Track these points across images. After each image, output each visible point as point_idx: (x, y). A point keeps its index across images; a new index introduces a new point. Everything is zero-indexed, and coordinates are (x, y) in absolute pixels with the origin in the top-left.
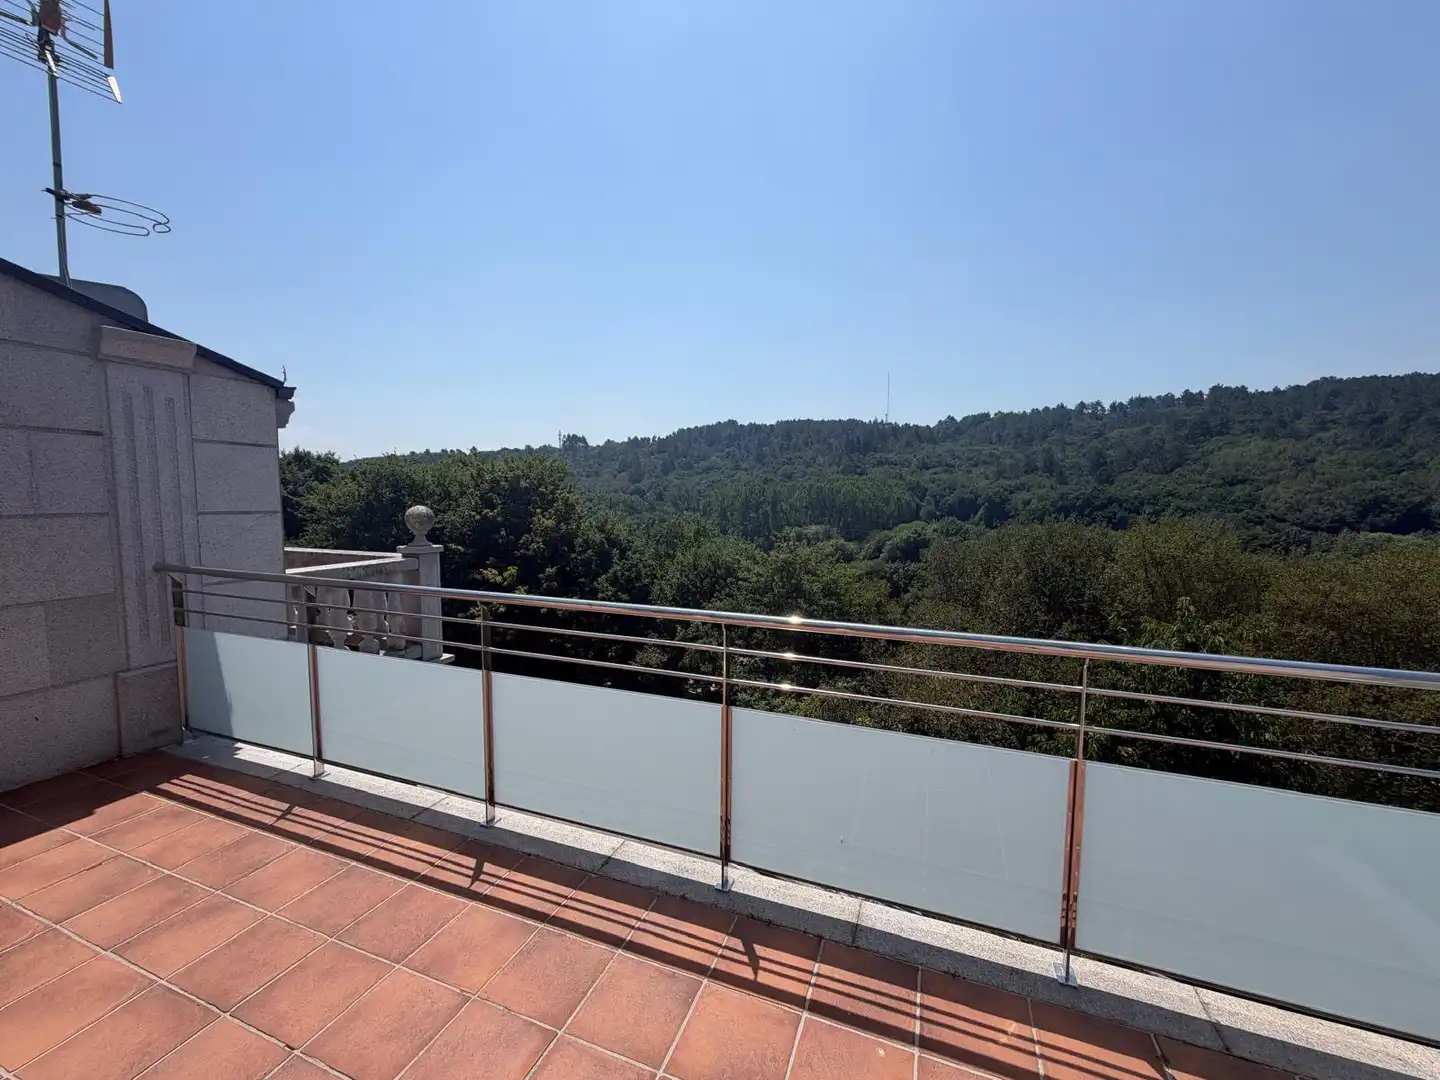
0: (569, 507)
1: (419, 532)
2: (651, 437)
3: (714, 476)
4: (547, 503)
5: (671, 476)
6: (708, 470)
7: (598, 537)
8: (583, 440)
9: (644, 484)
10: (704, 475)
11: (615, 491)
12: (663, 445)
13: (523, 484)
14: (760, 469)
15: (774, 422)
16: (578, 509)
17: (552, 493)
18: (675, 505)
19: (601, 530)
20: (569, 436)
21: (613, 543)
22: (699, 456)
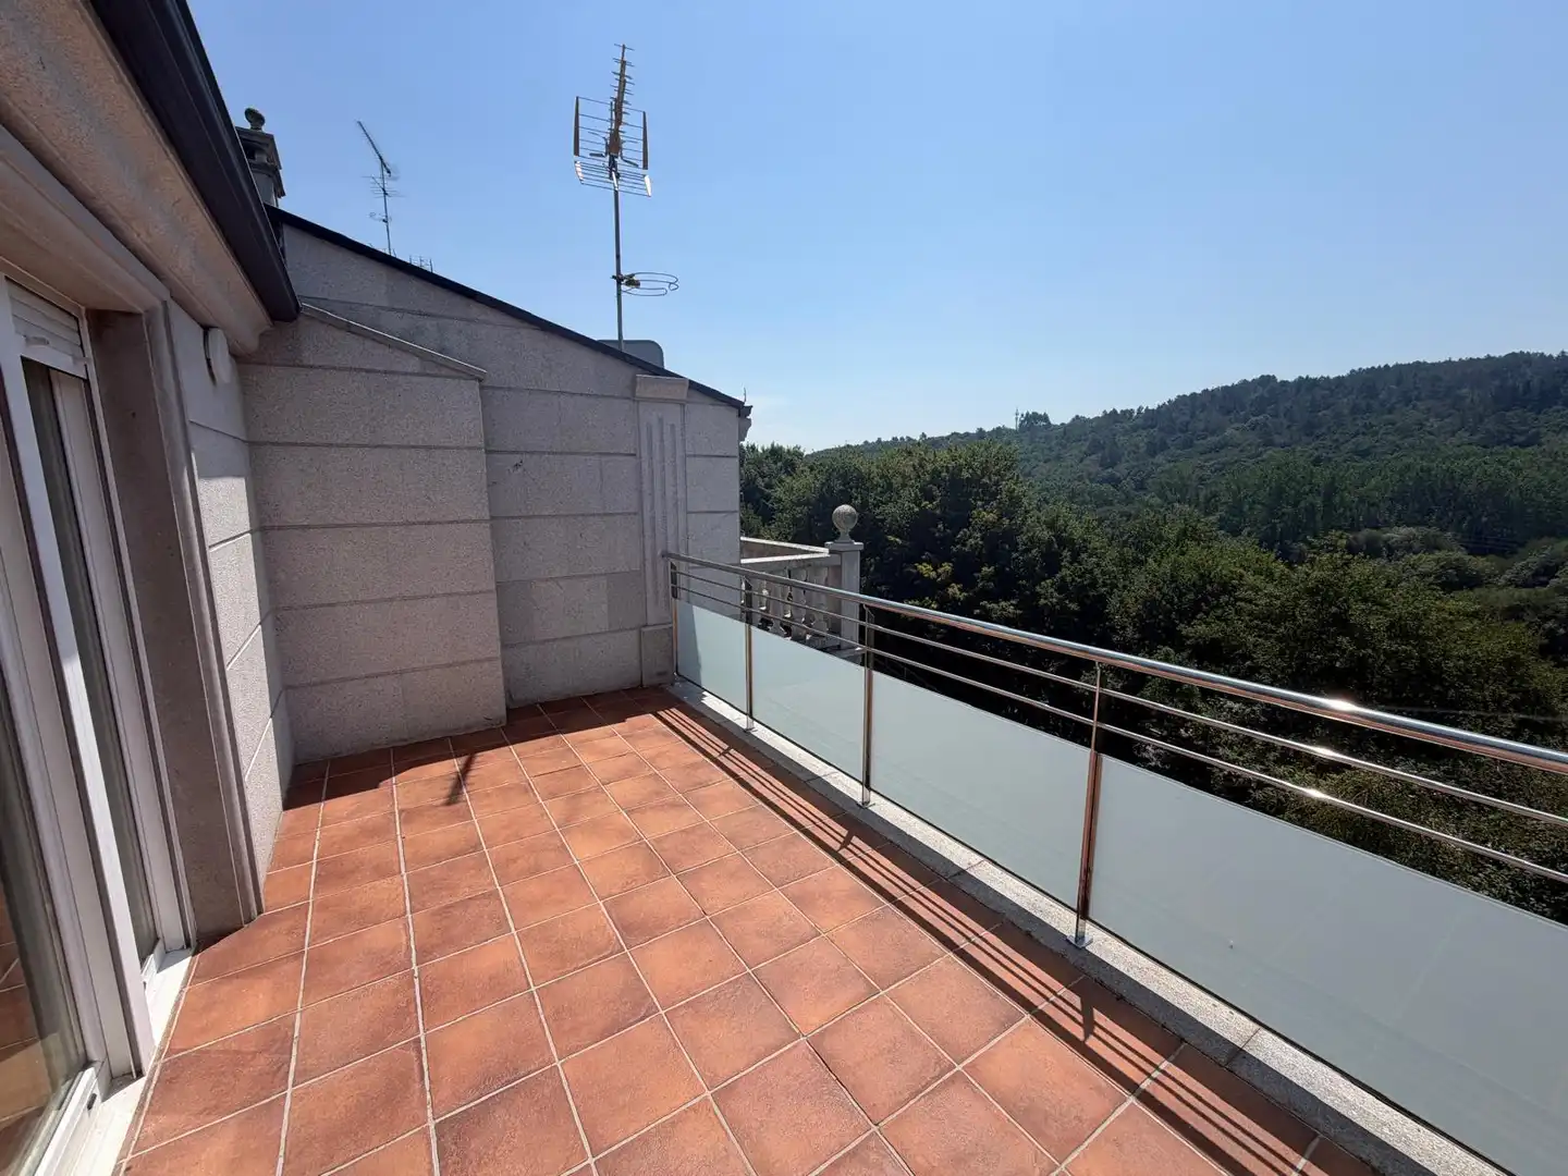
0: (1015, 501)
1: (844, 529)
2: (1136, 409)
3: (1225, 456)
4: (990, 494)
5: (1159, 458)
6: (1217, 448)
7: (1046, 534)
8: (1045, 418)
9: (1120, 470)
10: (1213, 455)
11: (1080, 478)
12: (1151, 418)
13: (965, 474)
14: (1309, 444)
15: (1344, 373)
16: (1025, 501)
17: (997, 484)
18: (1162, 495)
19: (1051, 525)
20: (1027, 414)
21: (1064, 542)
22: (1206, 430)
